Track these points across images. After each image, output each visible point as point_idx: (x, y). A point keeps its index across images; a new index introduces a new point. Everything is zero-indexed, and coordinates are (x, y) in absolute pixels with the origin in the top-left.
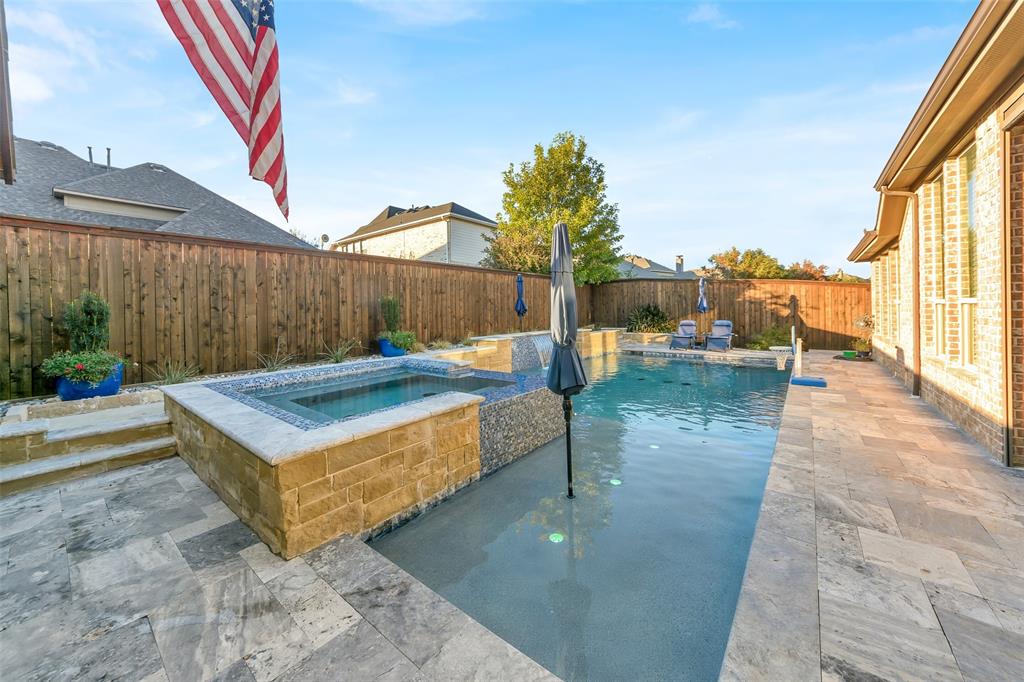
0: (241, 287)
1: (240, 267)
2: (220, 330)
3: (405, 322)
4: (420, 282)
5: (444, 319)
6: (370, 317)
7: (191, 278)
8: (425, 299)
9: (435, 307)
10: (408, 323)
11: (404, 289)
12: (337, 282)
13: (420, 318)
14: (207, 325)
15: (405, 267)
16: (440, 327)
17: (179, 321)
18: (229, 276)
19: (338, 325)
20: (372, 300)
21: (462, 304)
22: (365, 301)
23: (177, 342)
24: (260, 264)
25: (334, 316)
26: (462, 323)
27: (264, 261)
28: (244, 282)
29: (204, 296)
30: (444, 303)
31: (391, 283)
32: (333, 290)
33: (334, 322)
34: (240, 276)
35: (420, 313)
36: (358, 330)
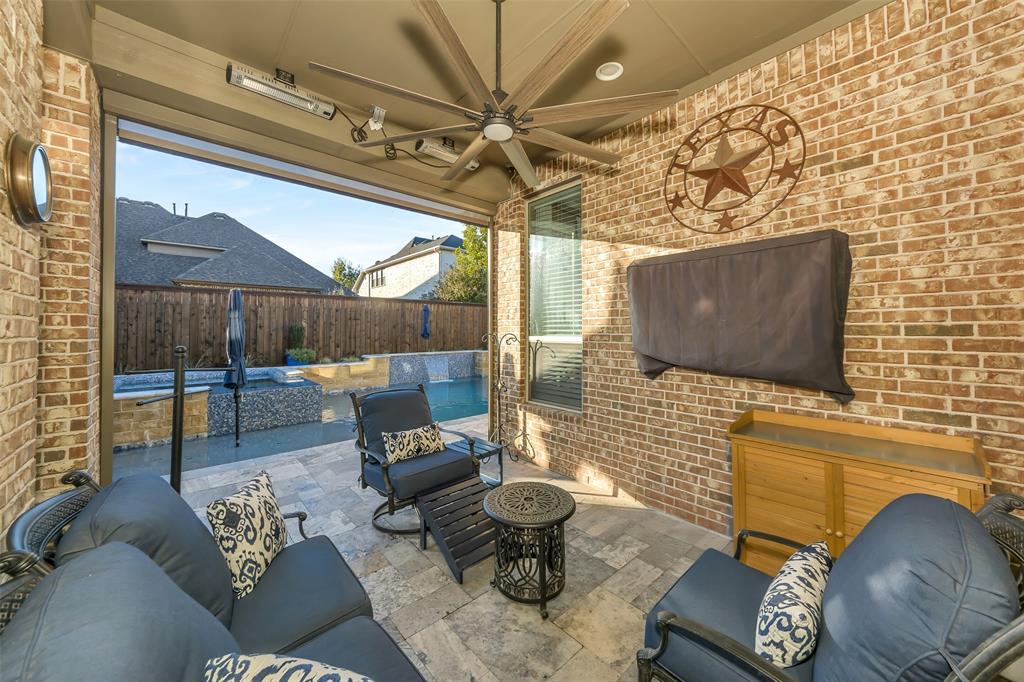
0: (178, 317)
1: (178, 303)
2: (162, 345)
3: (318, 341)
4: (334, 310)
5: (358, 340)
6: (284, 338)
7: (143, 310)
8: (339, 326)
9: (348, 330)
10: (321, 343)
11: (318, 317)
12: (256, 313)
13: (333, 339)
14: (153, 341)
15: (319, 300)
16: (353, 346)
17: (133, 339)
18: (170, 310)
19: (255, 343)
20: (287, 324)
21: (377, 328)
22: (281, 325)
23: (131, 352)
24: (194, 300)
25: (252, 336)
26: (377, 344)
27: (196, 299)
28: (181, 313)
29: (151, 322)
30: (358, 328)
31: (305, 313)
32: (252, 317)
33: (251, 341)
34: (178, 309)
35: (333, 336)
36: (273, 347)
